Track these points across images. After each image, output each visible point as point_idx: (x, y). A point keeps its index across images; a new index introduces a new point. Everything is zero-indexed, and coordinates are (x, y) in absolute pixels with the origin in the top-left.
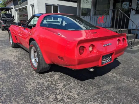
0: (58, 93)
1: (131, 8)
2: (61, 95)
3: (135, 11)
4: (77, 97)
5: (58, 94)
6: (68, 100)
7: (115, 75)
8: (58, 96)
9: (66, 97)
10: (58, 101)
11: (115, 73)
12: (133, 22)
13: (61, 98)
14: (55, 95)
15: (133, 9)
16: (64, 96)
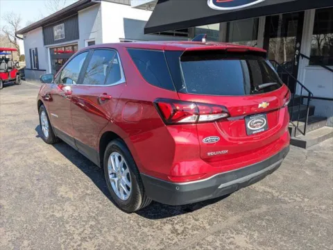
0: (176, 222)
1: (299, 53)
2: (181, 224)
3: (308, 60)
4: (208, 227)
5: (177, 224)
6: (195, 232)
7: (270, 190)
8: (177, 227)
9: (190, 227)
10: (179, 234)
11: (270, 187)
12: (303, 86)
13: (182, 229)
14: (172, 224)
15: (303, 56)
16: (187, 226)
